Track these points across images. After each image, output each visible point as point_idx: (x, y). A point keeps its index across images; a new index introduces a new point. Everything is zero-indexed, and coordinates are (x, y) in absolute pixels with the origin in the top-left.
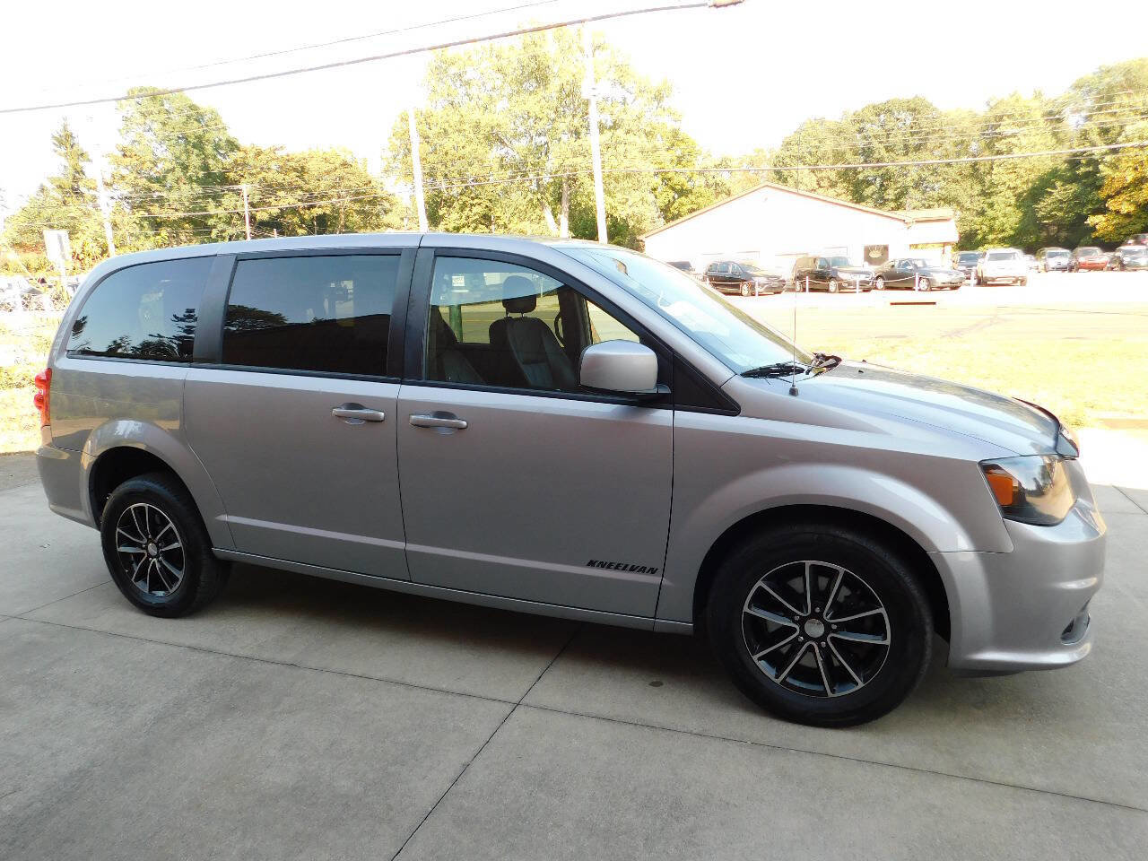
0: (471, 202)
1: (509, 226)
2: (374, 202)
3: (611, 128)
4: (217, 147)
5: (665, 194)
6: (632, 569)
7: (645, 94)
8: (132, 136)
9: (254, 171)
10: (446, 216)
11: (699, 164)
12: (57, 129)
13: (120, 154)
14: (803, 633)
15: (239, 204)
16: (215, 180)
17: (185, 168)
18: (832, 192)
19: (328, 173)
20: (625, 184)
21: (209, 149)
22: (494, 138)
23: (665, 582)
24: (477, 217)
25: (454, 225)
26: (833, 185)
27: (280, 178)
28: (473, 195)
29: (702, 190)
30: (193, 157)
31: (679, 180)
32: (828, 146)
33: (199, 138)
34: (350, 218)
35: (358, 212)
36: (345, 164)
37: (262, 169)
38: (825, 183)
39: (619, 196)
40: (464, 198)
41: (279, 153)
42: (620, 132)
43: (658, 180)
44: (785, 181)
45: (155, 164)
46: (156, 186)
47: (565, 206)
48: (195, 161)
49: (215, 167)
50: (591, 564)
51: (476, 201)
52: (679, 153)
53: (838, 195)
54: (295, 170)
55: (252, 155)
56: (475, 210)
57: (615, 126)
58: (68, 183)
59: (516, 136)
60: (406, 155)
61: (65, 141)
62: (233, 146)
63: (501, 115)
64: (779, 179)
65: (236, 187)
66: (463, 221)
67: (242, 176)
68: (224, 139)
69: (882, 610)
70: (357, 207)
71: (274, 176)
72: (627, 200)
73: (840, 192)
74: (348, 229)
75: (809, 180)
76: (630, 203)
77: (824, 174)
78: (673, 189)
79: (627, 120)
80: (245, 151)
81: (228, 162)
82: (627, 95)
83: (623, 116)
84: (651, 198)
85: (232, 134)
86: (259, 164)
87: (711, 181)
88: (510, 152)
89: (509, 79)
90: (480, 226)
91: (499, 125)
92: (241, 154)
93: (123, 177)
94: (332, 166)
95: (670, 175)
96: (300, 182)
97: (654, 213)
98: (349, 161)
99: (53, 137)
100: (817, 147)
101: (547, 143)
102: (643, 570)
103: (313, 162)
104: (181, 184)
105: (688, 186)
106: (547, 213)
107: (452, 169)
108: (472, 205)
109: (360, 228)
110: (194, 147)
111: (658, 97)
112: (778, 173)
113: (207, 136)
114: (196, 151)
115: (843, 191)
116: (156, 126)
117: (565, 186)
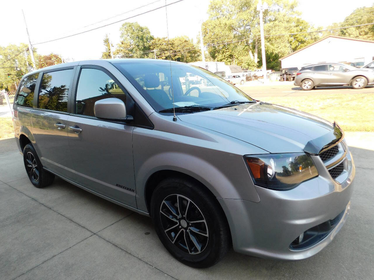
0: (226, 51)
1: (239, 58)
2: (195, 52)
3: (274, 21)
4: (147, 39)
5: (295, 43)
6: (128, 189)
7: (287, 7)
8: (124, 38)
9: (158, 45)
10: (218, 56)
11: (309, 30)
12: (105, 38)
13: (121, 44)
14: (180, 225)
15: (153, 56)
16: (147, 49)
17: (138, 46)
18: (365, 36)
19: (180, 44)
20: (278, 41)
21: (145, 40)
22: (231, 28)
23: (137, 196)
24: (228, 56)
25: (220, 59)
26: (366, 33)
27: (165, 47)
28: (226, 48)
29: (310, 41)
30: (141, 43)
31: (301, 38)
32: (365, 18)
33: (142, 36)
34: (187, 58)
35: (190, 56)
36: (186, 41)
37: (160, 45)
38: (363, 33)
39: (276, 45)
40: (224, 50)
41: (166, 39)
42: (277, 22)
43: (292, 38)
44: (345, 34)
45: (130, 46)
46: (130, 52)
47: (256, 50)
48: (141, 44)
49: (146, 45)
50: (117, 185)
51: (227, 50)
52: (301, 28)
53: (369, 37)
54: (170, 44)
55: (157, 40)
56: (227, 53)
57: (275, 20)
58: (107, 54)
59: (240, 27)
60: (204, 37)
61: (107, 41)
62: (152, 38)
63: (234, 20)
64: (342, 34)
65: (152, 51)
66: (223, 57)
67: (155, 47)
68: (149, 36)
69: (204, 221)
70: (189, 55)
71: (164, 47)
72: (279, 46)
73: (369, 36)
74: (187, 62)
75: (355, 32)
76: (280, 47)
77: (362, 30)
78: (298, 41)
79: (280, 17)
80: (155, 40)
81: (150, 43)
82: (280, 8)
83: (278, 16)
84: (288, 45)
85: (152, 34)
86: (159, 43)
87: (313, 37)
88: (238, 33)
89: (237, 7)
90: (229, 59)
91: (233, 24)
92: (154, 41)
93: (122, 50)
94: (182, 42)
95: (297, 36)
96: (172, 48)
97: (289, 50)
98: (187, 40)
99: (104, 41)
100: (360, 19)
101: (250, 28)
102: (130, 190)
103: (176, 41)
104: (137, 51)
105: (304, 39)
106: (250, 52)
107: (220, 40)
108: (226, 52)
109: (190, 62)
110: (141, 40)
111: (292, 7)
112: (342, 31)
113: (144, 35)
114: (141, 41)
115: (371, 36)
116: (130, 34)
117: (256, 43)
